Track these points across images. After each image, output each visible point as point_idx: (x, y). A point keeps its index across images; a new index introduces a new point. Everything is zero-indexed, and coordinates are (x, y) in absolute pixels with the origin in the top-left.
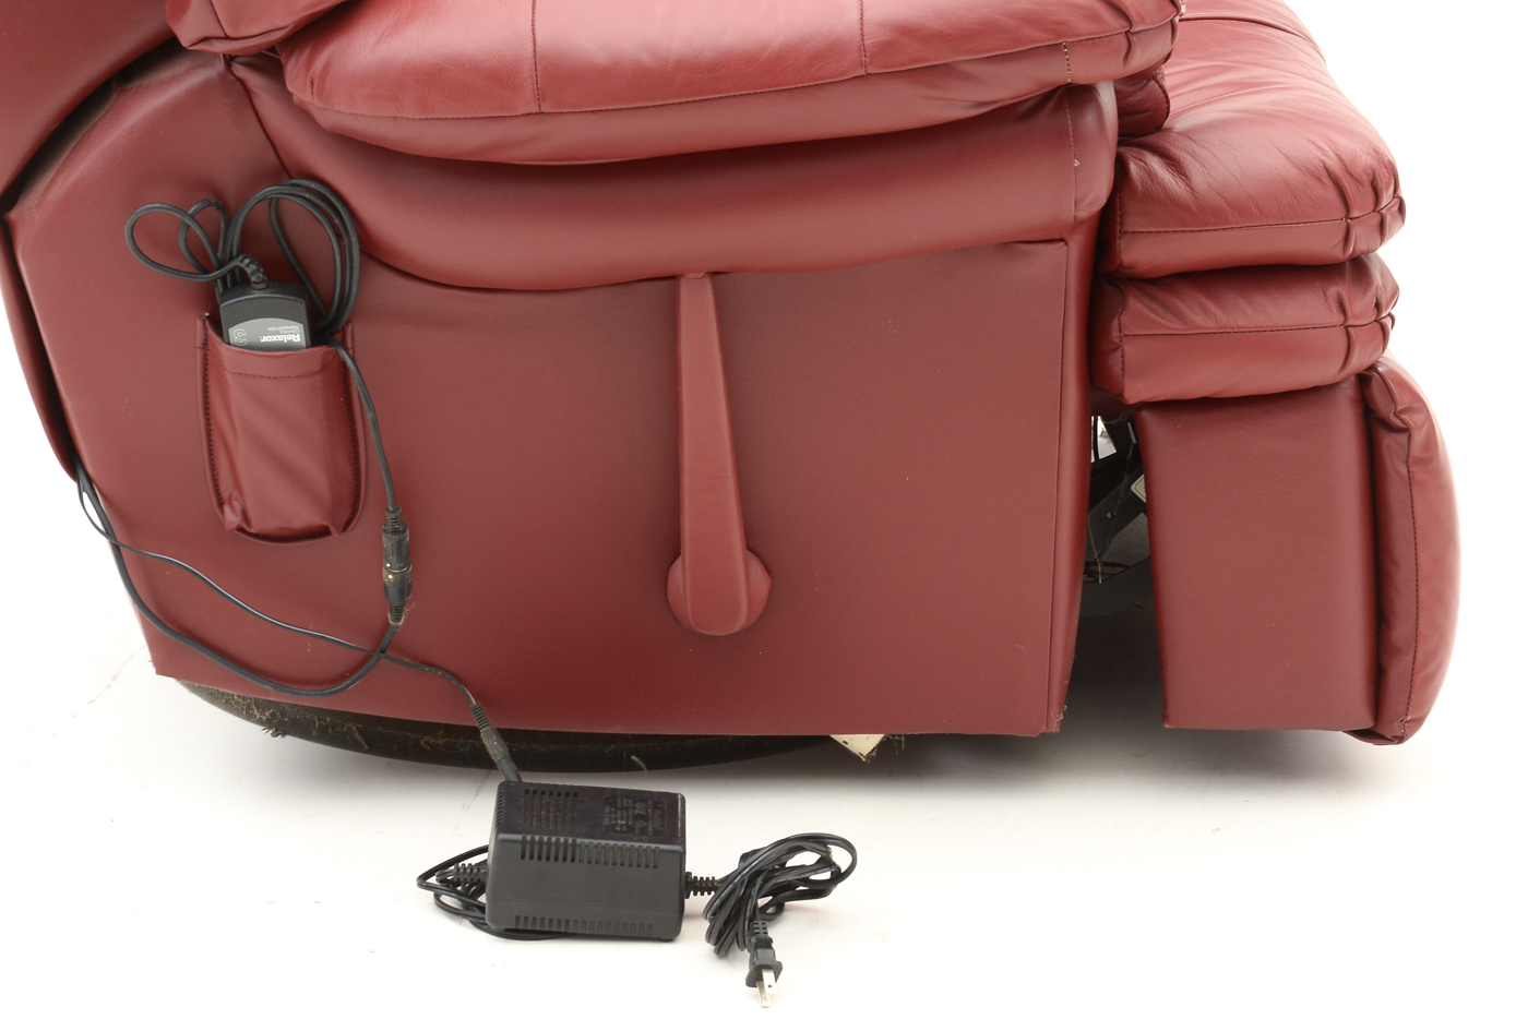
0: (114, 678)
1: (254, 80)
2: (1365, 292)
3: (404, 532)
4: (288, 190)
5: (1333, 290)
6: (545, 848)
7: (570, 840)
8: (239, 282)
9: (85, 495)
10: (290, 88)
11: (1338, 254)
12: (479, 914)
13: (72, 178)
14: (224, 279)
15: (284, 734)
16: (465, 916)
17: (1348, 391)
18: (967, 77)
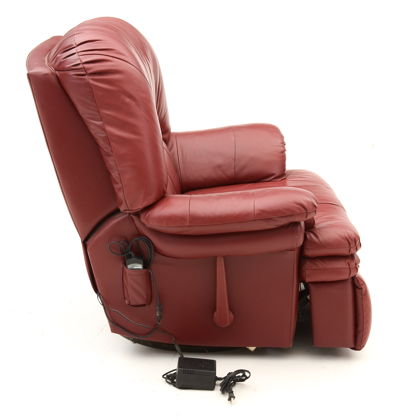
0: (102, 330)
1: (134, 217)
2: (353, 261)
3: (161, 306)
4: (140, 239)
5: (347, 261)
6: (188, 371)
7: (193, 370)
8: (130, 256)
9: (98, 297)
10: (141, 220)
11: (348, 254)
12: (174, 384)
13: (99, 236)
14: (127, 256)
15: (136, 343)
16: (172, 384)
17: (350, 281)
18: (275, 220)
